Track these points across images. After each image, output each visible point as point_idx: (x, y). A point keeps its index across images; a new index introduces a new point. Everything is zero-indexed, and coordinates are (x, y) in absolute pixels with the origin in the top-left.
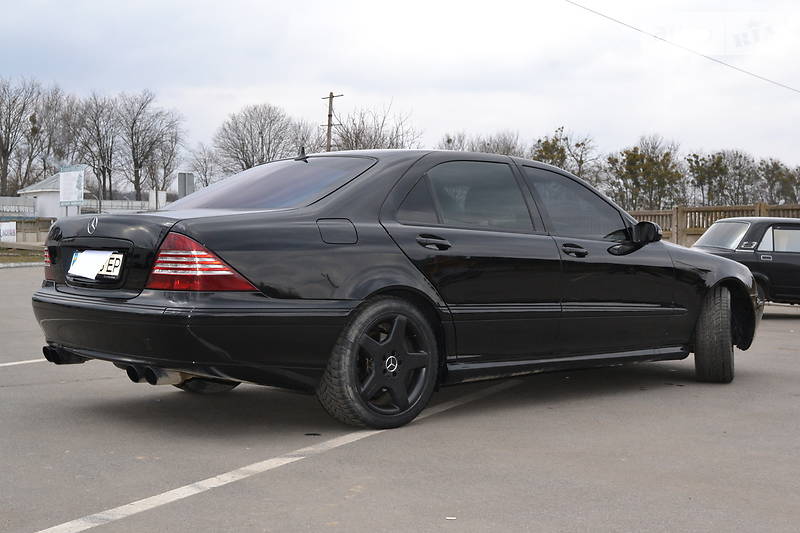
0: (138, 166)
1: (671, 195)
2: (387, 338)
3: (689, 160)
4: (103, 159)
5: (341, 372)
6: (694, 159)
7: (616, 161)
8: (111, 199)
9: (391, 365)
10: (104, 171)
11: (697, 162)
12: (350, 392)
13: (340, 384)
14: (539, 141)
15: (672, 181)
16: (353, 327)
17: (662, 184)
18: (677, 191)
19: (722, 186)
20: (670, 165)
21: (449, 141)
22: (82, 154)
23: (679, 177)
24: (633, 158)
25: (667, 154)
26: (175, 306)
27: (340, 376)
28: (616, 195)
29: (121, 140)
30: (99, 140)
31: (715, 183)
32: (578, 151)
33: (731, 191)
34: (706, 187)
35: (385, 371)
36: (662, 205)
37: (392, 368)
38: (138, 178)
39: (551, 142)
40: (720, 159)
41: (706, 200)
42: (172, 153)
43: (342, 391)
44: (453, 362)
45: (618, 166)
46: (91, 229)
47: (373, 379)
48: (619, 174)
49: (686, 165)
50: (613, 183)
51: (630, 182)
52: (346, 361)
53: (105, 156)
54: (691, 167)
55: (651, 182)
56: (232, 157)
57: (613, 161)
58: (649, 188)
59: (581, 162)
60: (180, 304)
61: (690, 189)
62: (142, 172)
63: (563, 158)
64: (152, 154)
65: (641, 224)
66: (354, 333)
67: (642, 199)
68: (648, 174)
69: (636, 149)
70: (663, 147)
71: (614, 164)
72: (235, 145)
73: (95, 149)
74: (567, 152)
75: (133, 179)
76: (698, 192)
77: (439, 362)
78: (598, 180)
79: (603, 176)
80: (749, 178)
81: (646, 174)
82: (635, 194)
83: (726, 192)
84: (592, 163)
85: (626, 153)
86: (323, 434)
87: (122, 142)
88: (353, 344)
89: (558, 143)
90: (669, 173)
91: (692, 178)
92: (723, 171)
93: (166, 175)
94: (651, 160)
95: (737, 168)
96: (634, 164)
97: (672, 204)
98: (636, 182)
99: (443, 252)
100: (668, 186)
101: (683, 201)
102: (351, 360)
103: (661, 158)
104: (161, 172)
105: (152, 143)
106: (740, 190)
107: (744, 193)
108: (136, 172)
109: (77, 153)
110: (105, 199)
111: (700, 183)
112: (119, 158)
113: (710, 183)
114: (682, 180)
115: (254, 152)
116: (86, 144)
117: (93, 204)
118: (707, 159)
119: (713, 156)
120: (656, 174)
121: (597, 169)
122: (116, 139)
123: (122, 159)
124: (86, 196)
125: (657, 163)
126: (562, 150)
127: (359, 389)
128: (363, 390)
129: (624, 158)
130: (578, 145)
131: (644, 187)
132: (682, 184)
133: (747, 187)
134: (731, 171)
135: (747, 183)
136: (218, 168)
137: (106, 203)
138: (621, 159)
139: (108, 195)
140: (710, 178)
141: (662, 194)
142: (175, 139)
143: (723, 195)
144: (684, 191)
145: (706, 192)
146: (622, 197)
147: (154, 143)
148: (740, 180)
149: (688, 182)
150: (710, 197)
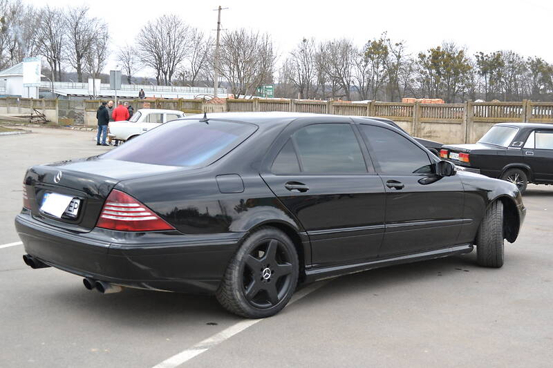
0: (79, 57)
1: (463, 81)
2: (264, 256)
3: (477, 56)
4: (54, 51)
5: (232, 282)
6: (480, 56)
7: (425, 56)
8: (60, 81)
9: (267, 274)
10: (55, 59)
11: (482, 58)
12: (238, 295)
13: (231, 290)
14: (370, 41)
15: (464, 72)
16: (241, 250)
17: (457, 73)
18: (467, 78)
19: (499, 75)
20: (463, 60)
21: (304, 41)
22: (38, 47)
23: (469, 68)
24: (436, 54)
25: (461, 52)
26: (116, 242)
27: (231, 285)
28: (424, 81)
29: (67, 37)
30: (51, 37)
31: (495, 73)
32: (397, 49)
33: (506, 79)
34: (488, 75)
35: (263, 278)
36: (456, 88)
37: (267, 276)
38: (79, 65)
39: (378, 42)
40: (499, 55)
41: (488, 85)
42: (103, 48)
43: (232, 295)
44: (309, 269)
45: (426, 60)
46: (57, 180)
47: (254, 285)
48: (426, 66)
49: (474, 60)
50: (422, 72)
51: (434, 71)
52: (236, 274)
53: (56, 48)
54: (478, 61)
55: (448, 72)
56: (148, 50)
57: (422, 56)
58: (447, 76)
59: (399, 57)
60: (120, 241)
61: (476, 77)
62: (83, 60)
63: (386, 54)
64: (90, 48)
65: (442, 163)
66: (241, 255)
67: (442, 83)
68: (447, 66)
69: (439, 48)
70: (458, 47)
71: (422, 59)
72: (150, 42)
73: (48, 43)
74: (389, 49)
75: (76, 66)
76: (483, 79)
77: (300, 270)
78: (411, 70)
79: (415, 67)
80: (519, 69)
81: (446, 66)
82: (437, 81)
83: (503, 80)
84: (407, 58)
85: (432, 50)
86: (219, 324)
87: (68, 39)
88: (241, 262)
89: (383, 43)
90: (462, 65)
91: (478, 69)
92: (501, 65)
93: (99, 63)
94: (449, 56)
95: (511, 62)
96: (437, 59)
97: (464, 88)
98: (438, 72)
99: (303, 194)
100: (461, 75)
101: (472, 86)
102: (239, 273)
103: (457, 55)
104: (96, 61)
105: (90, 40)
106: (513, 79)
107: (515, 80)
108: (78, 61)
109: (35, 46)
110: (56, 81)
111: (484, 73)
112: (66, 51)
113: (492, 73)
114: (471, 71)
115: (164, 47)
116: (41, 40)
117: (48, 84)
118: (489, 55)
119: (494, 54)
120: (452, 67)
121: (410, 62)
122: (63, 37)
123: (68, 52)
124: (42, 79)
125: (453, 58)
126: (386, 48)
127: (244, 293)
128: (247, 293)
129: (430, 54)
130: (397, 45)
131: (444, 75)
132: (471, 73)
133: (518, 76)
134: (506, 64)
135: (518, 73)
136: (137, 58)
137: (57, 84)
138: (428, 55)
139: (58, 77)
140: (491, 70)
141: (456, 80)
142: (106, 37)
143: (500, 81)
144: (472, 79)
145: (488, 79)
146: (428, 82)
147: (91, 40)
148: (513, 71)
149: (475, 72)
150: (491, 83)
